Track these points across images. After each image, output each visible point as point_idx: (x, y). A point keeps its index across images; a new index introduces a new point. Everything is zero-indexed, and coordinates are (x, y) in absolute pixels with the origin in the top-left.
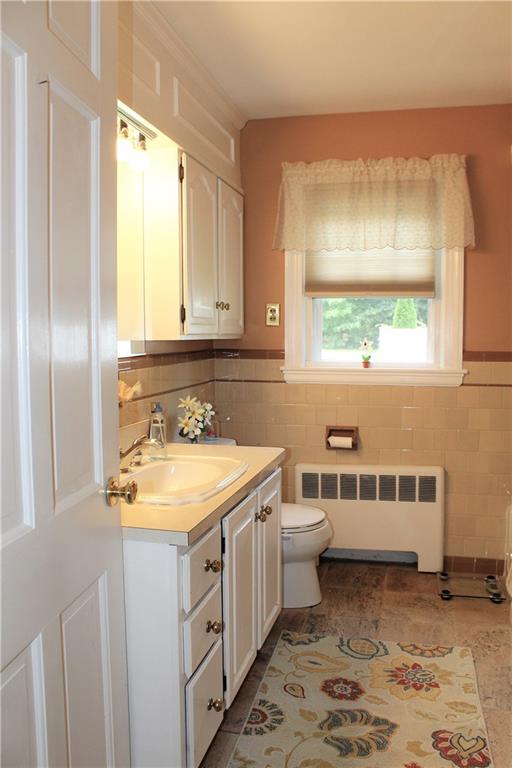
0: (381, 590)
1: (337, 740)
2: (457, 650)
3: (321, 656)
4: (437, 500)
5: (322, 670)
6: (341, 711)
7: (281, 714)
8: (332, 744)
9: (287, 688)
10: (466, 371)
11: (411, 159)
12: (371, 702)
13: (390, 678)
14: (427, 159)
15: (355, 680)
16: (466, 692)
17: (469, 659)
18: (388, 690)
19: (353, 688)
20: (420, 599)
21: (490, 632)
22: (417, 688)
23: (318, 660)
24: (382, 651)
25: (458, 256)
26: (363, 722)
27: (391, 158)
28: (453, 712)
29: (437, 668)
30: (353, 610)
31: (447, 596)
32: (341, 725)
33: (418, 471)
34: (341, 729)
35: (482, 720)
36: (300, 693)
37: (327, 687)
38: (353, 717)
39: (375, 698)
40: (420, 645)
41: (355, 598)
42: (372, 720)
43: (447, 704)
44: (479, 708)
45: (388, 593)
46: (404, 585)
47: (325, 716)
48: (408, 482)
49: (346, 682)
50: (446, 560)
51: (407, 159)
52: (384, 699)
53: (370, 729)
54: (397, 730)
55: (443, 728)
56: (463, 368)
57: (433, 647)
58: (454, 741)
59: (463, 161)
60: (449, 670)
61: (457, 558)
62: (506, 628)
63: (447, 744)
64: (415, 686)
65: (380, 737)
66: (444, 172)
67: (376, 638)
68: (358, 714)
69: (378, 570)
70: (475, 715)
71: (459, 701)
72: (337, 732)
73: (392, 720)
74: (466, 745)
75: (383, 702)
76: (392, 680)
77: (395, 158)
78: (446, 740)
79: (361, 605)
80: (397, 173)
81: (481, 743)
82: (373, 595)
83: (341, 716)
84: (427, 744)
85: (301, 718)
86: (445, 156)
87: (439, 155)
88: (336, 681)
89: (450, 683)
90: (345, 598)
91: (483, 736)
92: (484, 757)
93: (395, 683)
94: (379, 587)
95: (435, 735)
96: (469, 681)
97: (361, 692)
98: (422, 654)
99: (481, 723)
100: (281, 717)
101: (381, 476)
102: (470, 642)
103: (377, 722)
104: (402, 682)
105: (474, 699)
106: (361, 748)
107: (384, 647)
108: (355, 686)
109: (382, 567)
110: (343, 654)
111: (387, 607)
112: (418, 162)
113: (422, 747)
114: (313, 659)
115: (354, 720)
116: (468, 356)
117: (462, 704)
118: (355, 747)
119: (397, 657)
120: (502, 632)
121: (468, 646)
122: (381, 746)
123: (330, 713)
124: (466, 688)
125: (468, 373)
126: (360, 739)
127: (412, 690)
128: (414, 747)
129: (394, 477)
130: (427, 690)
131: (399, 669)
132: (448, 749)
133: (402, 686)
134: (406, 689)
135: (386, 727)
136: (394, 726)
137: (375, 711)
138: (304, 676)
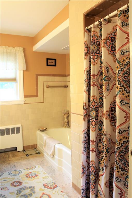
0: (11, 158)
1: (23, 195)
2: (37, 166)
3: (6, 178)
4: (20, 132)
5: (9, 181)
6: (19, 189)
7: (5, 196)
8: (22, 197)
9: (2, 189)
10: (25, 100)
11: (10, 47)
12: (25, 184)
13: (26, 177)
14: (14, 48)
15: (18, 181)
16: (44, 174)
17: (41, 167)
18: (27, 180)
19: (19, 183)
20: (22, 158)
21: (41, 160)
22: (34, 177)
23: (6, 179)
24: (20, 172)
25: (22, 72)
26: (26, 189)
27: (5, 46)
28: (44, 179)
29: (35, 172)
30: (7, 165)
31: (28, 155)
32: (22, 192)
33: (15, 126)
34: (22, 193)
35: (51, 178)
36: (6, 189)
37: (12, 185)
38: (23, 189)
39: (26, 183)
40: (28, 168)
41: (5, 162)
42: (28, 188)
43: (42, 178)
44: (49, 176)
45: (13, 158)
46: (16, 155)
47: (16, 192)
48: (13, 129)
49: (16, 182)
50: (24, 147)
51: (9, 47)
52: (28, 182)
53: (29, 190)
54: (35, 188)
55: (44, 183)
56: (24, 99)
57: (32, 167)
58: (48, 185)
59: (23, 49)
60: (38, 171)
61: (26, 146)
62: (44, 159)
63: (47, 186)
64: (33, 177)
65: (33, 191)
66: (18, 51)
67: (17, 169)
68: (24, 188)
69: (7, 153)
70: (49, 178)
71: (44, 176)
72: (22, 194)
73: (33, 186)
74: (51, 185)
75: (28, 183)
76: (27, 178)
77: (6, 46)
78: (46, 185)
79: (8, 163)
80: (7, 50)
81: (53, 183)
82: (10, 160)
83: (20, 190)
84: (43, 188)
85: (11, 195)
86: (19, 47)
87: (17, 47)
88: (14, 183)
89: (40, 174)
90: (3, 163)
91: (53, 182)
92: (56, 185)
93: (28, 178)
94: (10, 158)
95: (44, 185)
96: (44, 172)
97: (21, 183)
98: (30, 170)
99: (51, 179)
100: (5, 197)
101: (6, 129)
102: (39, 164)
103: (30, 188)
104: (29, 177)
105: (47, 175)
106: (29, 195)
107: (20, 171)
108: (19, 182)
109: (8, 153)
110: (11, 176)
111: (15, 162)
112: (12, 48)
113: (43, 189)
114: (4, 180)
115: (24, 189)
116: (25, 96)
117: (45, 177)
118: (28, 195)
119: (25, 172)
120: (44, 160)
121: (39, 165)
122: (34, 192)
123: (17, 190)
124: (44, 173)
125: (25, 101)
126: (28, 193)
127: (33, 178)
128: (41, 189)
129: (14, 128)
130: (36, 177)
131: (27, 175)
132: (48, 187)
133: (30, 178)
134: (31, 178)
135: (32, 188)
136: (34, 187)
137: (28, 186)
138: (5, 185)
